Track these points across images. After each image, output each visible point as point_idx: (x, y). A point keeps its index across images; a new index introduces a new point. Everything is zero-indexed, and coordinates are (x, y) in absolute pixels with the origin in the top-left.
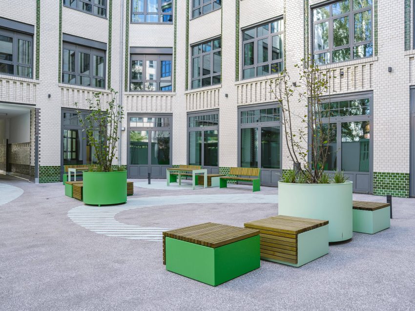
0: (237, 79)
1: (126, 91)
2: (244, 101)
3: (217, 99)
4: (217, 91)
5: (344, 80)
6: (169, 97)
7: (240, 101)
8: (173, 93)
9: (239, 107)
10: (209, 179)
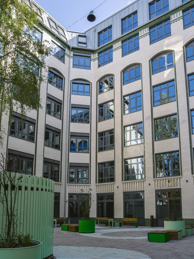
0: (123, 180)
1: (68, 183)
2: (126, 190)
3: (113, 188)
4: (113, 185)
5: (170, 184)
6: (88, 186)
7: (124, 189)
8: (89, 184)
9: (124, 193)
10: (114, 223)
